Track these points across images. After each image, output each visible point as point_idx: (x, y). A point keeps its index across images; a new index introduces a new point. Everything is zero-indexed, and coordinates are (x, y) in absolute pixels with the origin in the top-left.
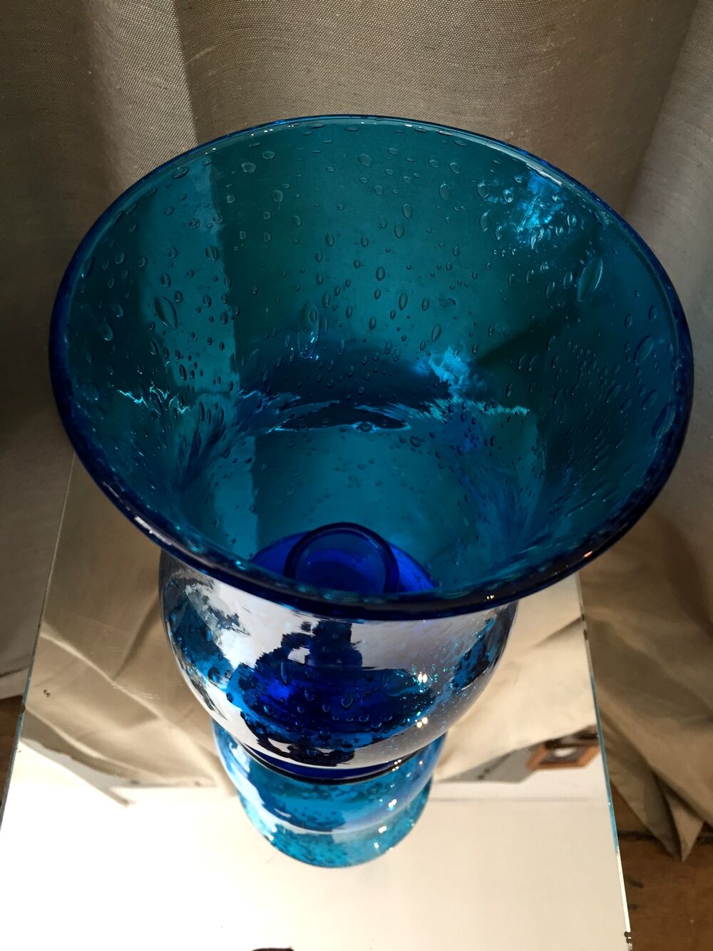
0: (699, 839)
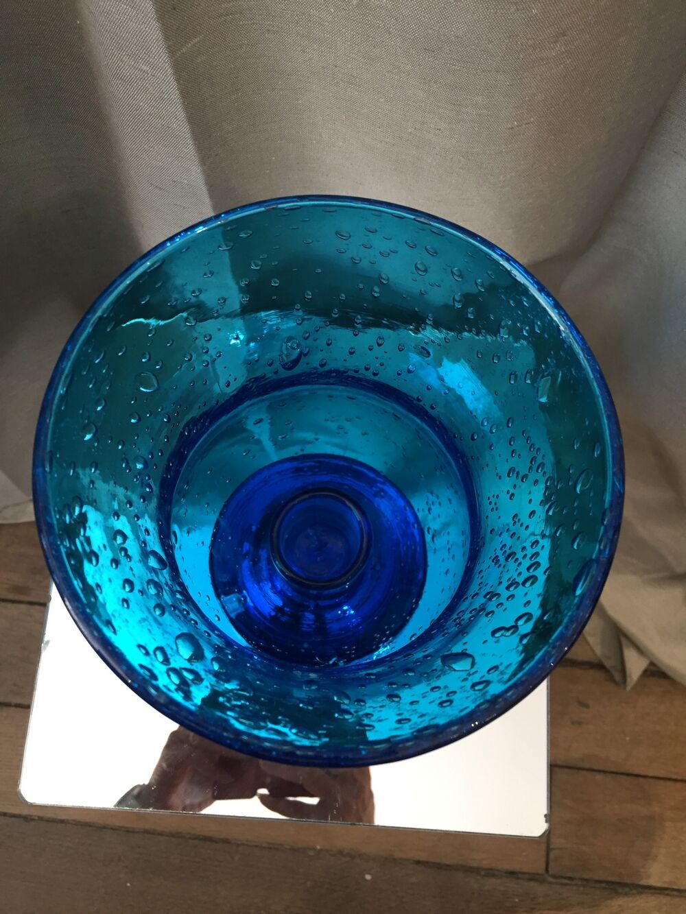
0: (645, 671)
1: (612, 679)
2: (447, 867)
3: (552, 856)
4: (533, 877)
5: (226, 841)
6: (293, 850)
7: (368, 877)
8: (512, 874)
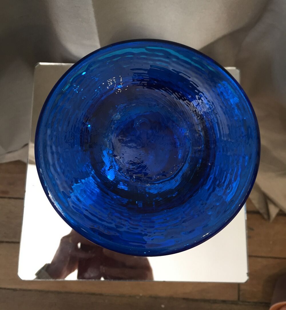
1: (263, 218)
2: (196, 300)
3: (241, 293)
4: (233, 303)
5: (101, 295)
6: (130, 296)
7: (163, 306)
8: (224, 302)
